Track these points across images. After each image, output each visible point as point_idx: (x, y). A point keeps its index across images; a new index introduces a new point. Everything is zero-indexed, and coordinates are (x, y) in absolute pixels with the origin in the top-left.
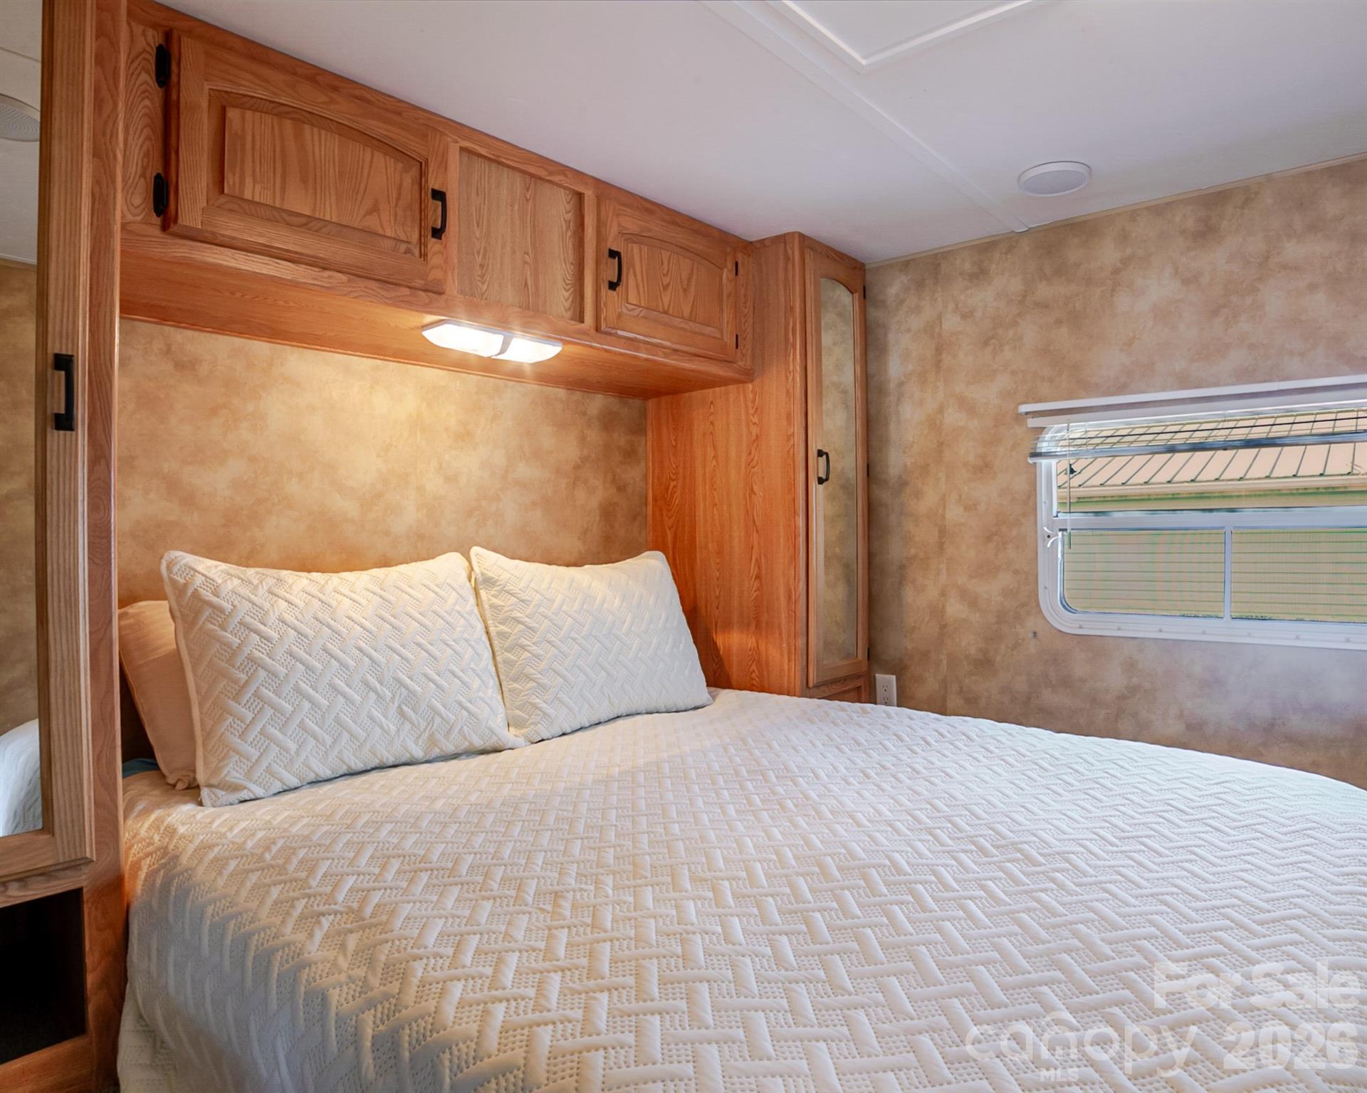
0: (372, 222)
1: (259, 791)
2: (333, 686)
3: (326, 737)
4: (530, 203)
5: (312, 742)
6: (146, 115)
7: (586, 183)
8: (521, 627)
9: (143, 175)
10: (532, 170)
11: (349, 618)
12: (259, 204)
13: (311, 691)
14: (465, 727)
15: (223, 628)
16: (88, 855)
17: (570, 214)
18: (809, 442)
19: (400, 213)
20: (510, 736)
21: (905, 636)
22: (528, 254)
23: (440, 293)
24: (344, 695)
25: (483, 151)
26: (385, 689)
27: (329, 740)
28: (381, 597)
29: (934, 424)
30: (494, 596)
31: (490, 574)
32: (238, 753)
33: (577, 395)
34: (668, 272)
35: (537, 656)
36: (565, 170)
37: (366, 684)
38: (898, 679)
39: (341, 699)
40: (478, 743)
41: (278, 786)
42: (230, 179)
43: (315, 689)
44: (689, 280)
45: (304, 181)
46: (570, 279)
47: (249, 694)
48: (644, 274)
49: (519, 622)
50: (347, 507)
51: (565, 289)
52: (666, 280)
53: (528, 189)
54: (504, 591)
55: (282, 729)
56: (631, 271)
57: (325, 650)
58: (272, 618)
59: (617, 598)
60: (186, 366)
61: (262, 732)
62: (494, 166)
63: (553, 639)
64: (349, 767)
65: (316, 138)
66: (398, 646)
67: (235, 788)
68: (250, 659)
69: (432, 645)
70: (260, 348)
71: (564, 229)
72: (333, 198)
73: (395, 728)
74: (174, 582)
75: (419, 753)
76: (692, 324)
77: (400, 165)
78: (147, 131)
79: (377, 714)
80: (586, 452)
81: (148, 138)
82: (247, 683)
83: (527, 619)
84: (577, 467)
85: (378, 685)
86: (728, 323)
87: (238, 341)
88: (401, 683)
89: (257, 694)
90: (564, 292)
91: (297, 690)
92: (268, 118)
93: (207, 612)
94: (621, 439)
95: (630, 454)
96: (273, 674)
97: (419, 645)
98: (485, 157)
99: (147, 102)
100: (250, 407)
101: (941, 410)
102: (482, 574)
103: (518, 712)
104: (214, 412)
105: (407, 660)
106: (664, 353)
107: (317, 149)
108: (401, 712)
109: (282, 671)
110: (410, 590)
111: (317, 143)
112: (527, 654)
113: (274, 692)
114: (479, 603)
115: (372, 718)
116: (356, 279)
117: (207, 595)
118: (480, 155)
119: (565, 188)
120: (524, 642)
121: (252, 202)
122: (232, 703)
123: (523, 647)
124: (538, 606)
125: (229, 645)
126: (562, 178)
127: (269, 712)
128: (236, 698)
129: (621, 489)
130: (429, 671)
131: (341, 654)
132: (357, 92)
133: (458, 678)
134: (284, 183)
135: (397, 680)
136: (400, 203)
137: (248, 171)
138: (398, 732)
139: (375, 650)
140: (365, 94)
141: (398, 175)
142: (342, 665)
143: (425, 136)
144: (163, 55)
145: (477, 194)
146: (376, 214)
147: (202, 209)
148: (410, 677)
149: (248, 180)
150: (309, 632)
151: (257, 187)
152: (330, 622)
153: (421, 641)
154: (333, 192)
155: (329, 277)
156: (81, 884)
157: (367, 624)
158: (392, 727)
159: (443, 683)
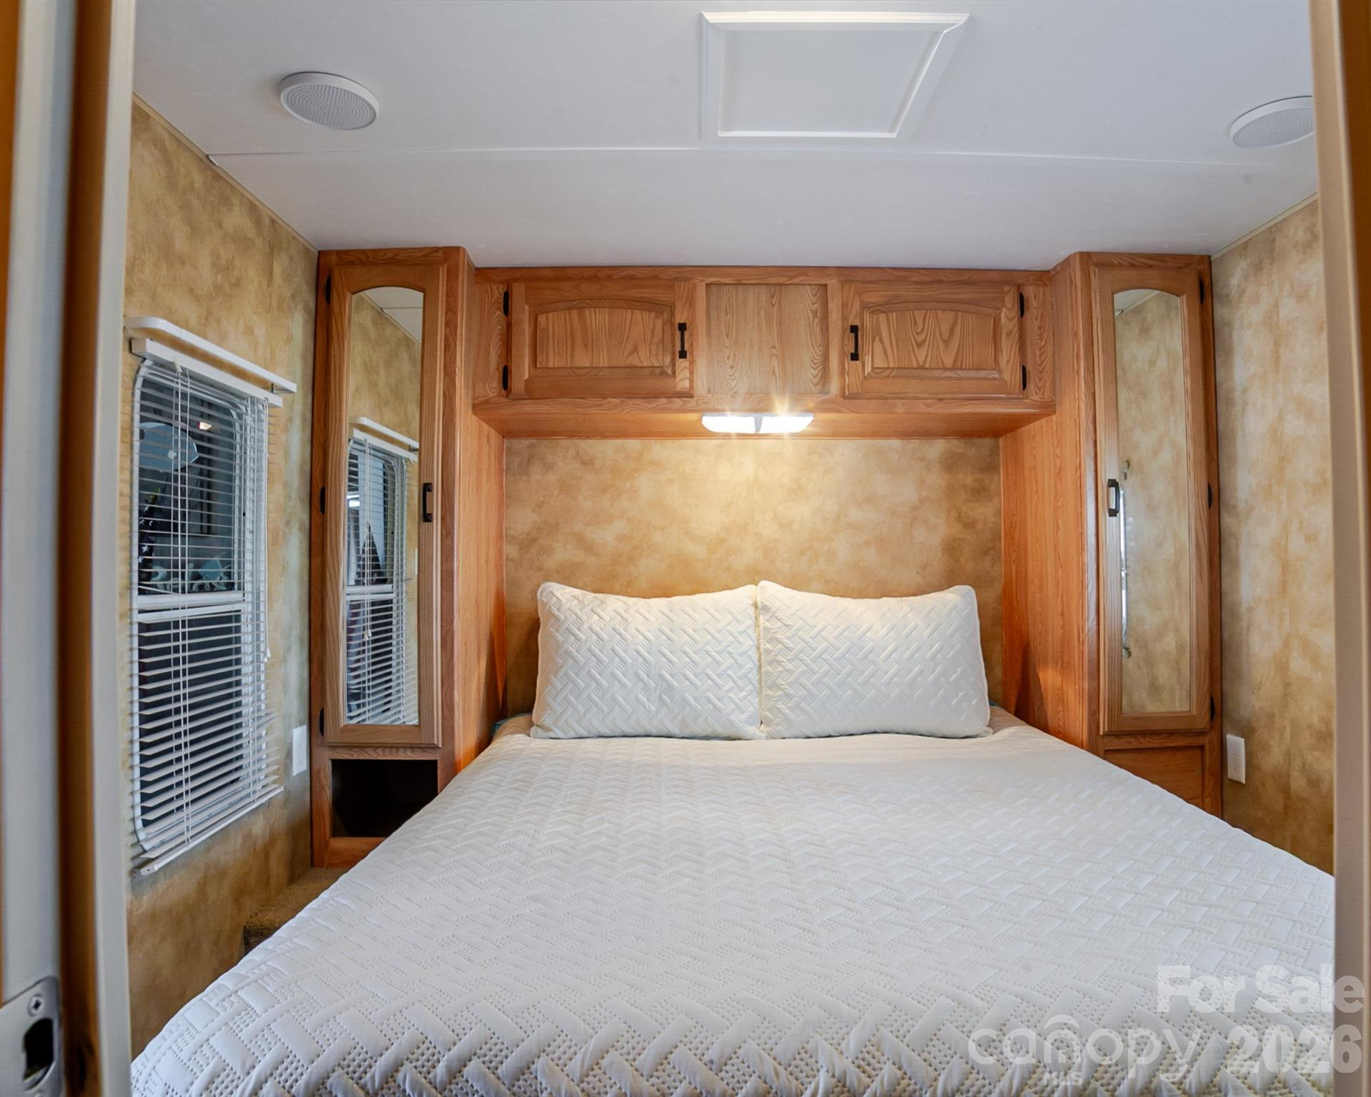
0: (634, 360)
1: (560, 734)
2: (613, 675)
3: (604, 708)
4: (776, 307)
5: (595, 709)
6: (499, 334)
7: (829, 275)
8: (780, 646)
9: (498, 369)
10: (772, 280)
11: (637, 630)
12: (558, 368)
13: (598, 676)
14: (709, 718)
15: (557, 631)
16: (436, 742)
17: (817, 305)
18: (1099, 471)
19: (654, 348)
20: (751, 730)
21: (1253, 693)
22: (775, 348)
23: (692, 397)
24: (620, 681)
25: (726, 281)
26: (651, 681)
27: (606, 710)
28: (667, 617)
29: (1275, 435)
30: (768, 621)
31: (766, 603)
32: (551, 709)
33: (915, 443)
34: (923, 329)
35: (788, 671)
36: (804, 270)
37: (637, 675)
38: (1246, 744)
39: (617, 684)
40: (720, 731)
41: (573, 734)
42: (540, 358)
43: (600, 675)
44: (952, 331)
45: (586, 346)
46: (818, 359)
47: (561, 674)
48: (893, 338)
49: (780, 642)
50: (698, 550)
51: (813, 368)
52: (920, 339)
53: (773, 297)
54: (774, 617)
55: (577, 698)
56: (877, 338)
57: (613, 650)
58: (586, 626)
59: (885, 628)
60: (587, 463)
61: (565, 698)
62: (740, 288)
63: (806, 658)
64: (623, 731)
65: (593, 316)
66: (667, 652)
67: (548, 730)
68: (567, 652)
69: (695, 653)
70: (634, 444)
71: (811, 318)
72: (605, 352)
73: (655, 709)
74: (542, 601)
75: (676, 731)
76: (959, 372)
77: (653, 314)
78: (500, 343)
79: (642, 697)
80: (924, 494)
81: (500, 347)
82: (562, 666)
83: (786, 640)
84: (915, 508)
85: (645, 677)
86: (1008, 362)
87: (619, 442)
88: (663, 679)
89: (566, 674)
90: (812, 371)
91: (589, 673)
92: (562, 313)
93: (552, 621)
94: (968, 478)
95: (979, 492)
96: (576, 661)
97: (685, 653)
98: (729, 284)
99: (499, 327)
100: (628, 485)
101: (1281, 419)
102: (762, 603)
103: (768, 714)
104: (605, 491)
105: (671, 662)
106: (926, 404)
107: (593, 323)
108: (660, 698)
109: (582, 660)
110: (691, 613)
111: (593, 320)
112: (780, 669)
113: (576, 674)
114: (757, 625)
115: (637, 699)
116: (626, 400)
117: (555, 611)
118: (726, 284)
119: (810, 285)
120: (780, 658)
121: (554, 368)
122: (552, 677)
123: (779, 662)
124: (798, 630)
125: (558, 642)
126: (802, 278)
127: (570, 686)
128: (556, 674)
129: (969, 525)
130: (687, 672)
131: (622, 654)
132: (625, 273)
133: (712, 680)
134: (573, 351)
135: (661, 676)
136: (654, 341)
137: (551, 350)
138: (657, 712)
139: (649, 654)
140: (631, 272)
141: (651, 322)
142: (623, 661)
143: (672, 287)
144: (507, 297)
145: (726, 314)
146: (635, 354)
147: (526, 381)
148: (671, 675)
149: (551, 355)
150: (606, 637)
151: (556, 358)
152: (623, 632)
153: (687, 649)
154: (605, 348)
155: (609, 403)
156: (438, 758)
157: (649, 635)
158: (653, 708)
159: (697, 682)
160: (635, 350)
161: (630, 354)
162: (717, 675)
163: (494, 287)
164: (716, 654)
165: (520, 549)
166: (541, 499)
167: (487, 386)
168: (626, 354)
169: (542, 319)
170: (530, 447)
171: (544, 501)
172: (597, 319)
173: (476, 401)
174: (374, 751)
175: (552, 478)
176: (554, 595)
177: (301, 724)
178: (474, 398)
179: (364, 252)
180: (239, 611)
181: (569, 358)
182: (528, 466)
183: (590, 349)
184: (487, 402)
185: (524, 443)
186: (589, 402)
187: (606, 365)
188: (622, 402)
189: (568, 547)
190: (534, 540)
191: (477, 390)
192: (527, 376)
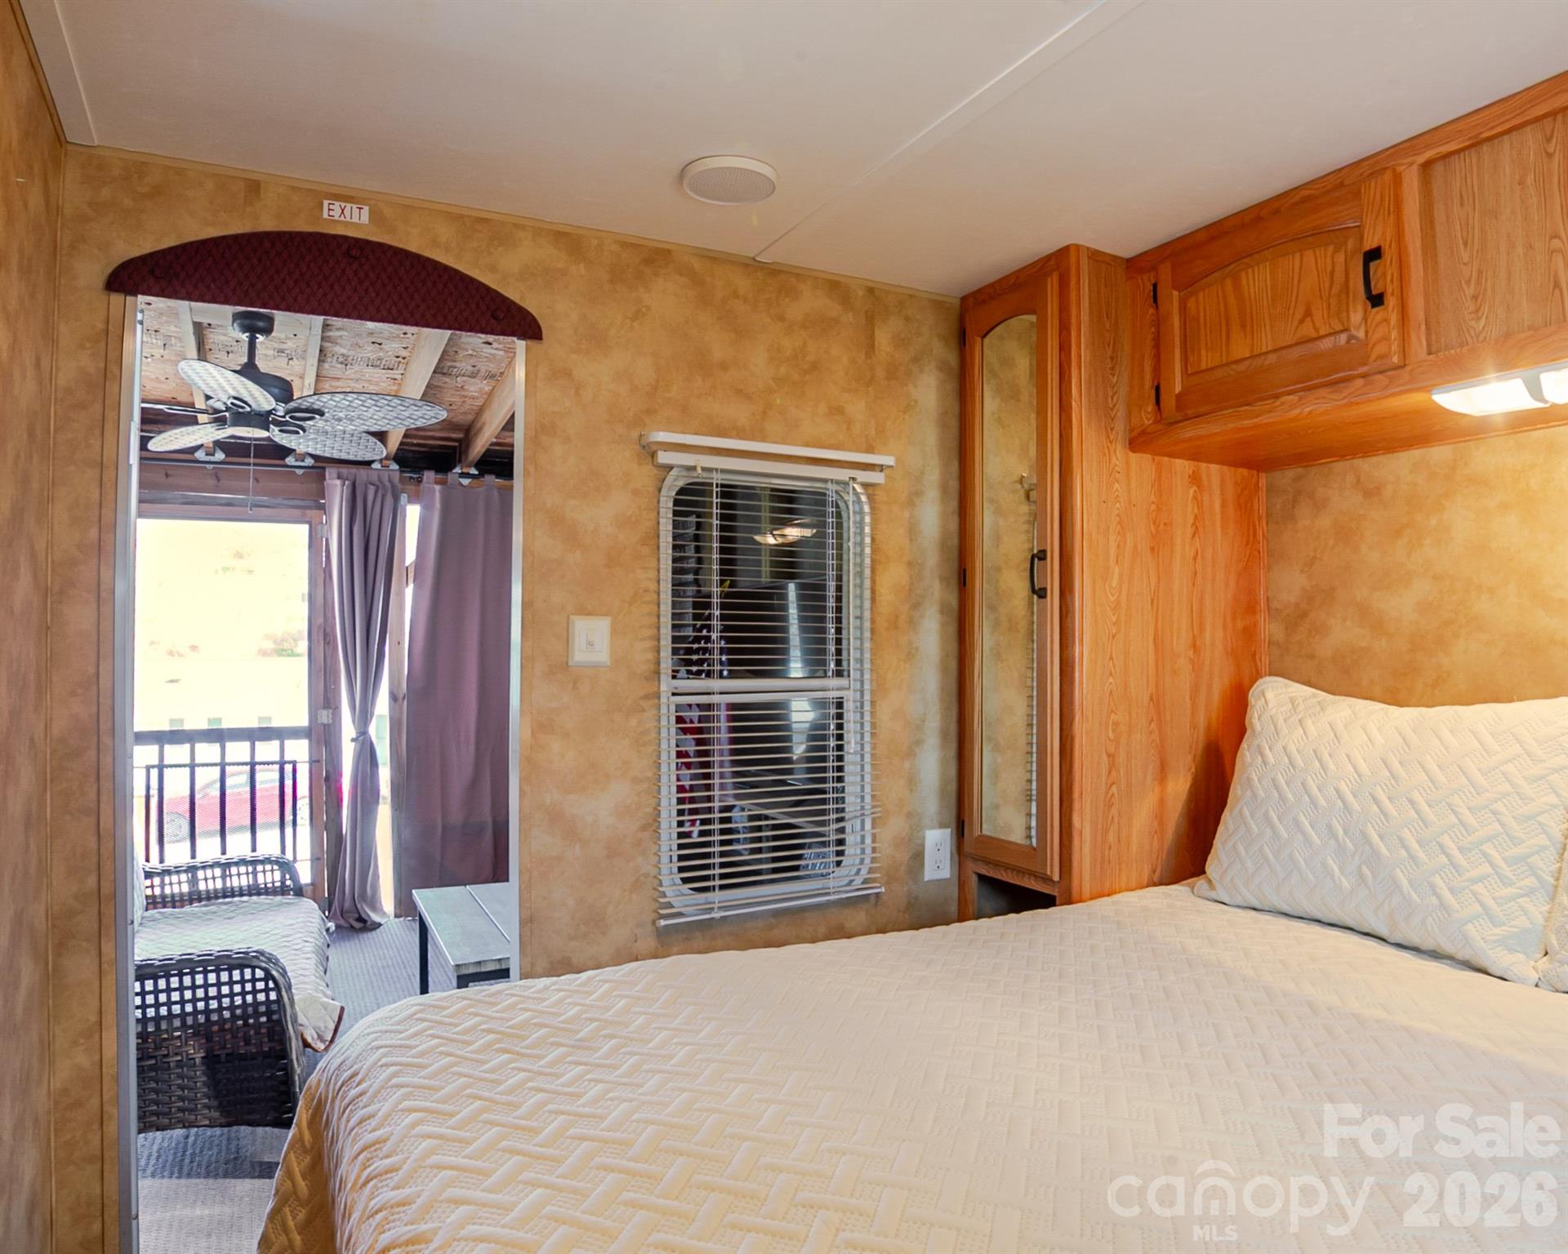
0: (1307, 330)
2: (1296, 822)
3: (1280, 870)
4: (1552, 156)
5: (1267, 869)
11: (1348, 756)
12: (1212, 368)
13: (1276, 822)
19: (1334, 302)
20: (1512, 962)
24: (1304, 833)
25: (1452, 147)
26: (1348, 841)
27: (1281, 874)
28: (1404, 738)
37: (1330, 828)
39: (1300, 837)
42: (1192, 361)
43: (1280, 820)
45: (1244, 328)
55: (1247, 849)
57: (1304, 784)
58: (1279, 747)
65: (1251, 279)
66: (1383, 797)
69: (1430, 806)
72: (1268, 328)
73: (1349, 886)
78: (1154, 351)
79: (1332, 864)
81: (1154, 355)
85: (1341, 832)
88: (1367, 840)
91: (1266, 816)
92: (1215, 289)
96: (1255, 796)
97: (1411, 802)
99: (1153, 329)
104: (1398, 534)
105: (1385, 815)
107: (1252, 290)
108: (1359, 871)
109: (1261, 793)
115: (1324, 865)
116: (1307, 393)
121: (1208, 369)
130: (1408, 836)
131: (1316, 792)
132: (1297, 198)
133: (1448, 856)
134: (1228, 337)
135: (1364, 835)
136: (1333, 291)
137: (1203, 344)
138: (1351, 892)
139: (1355, 796)
140: (1305, 193)
141: (1329, 261)
142: (1314, 802)
143: (1357, 194)
144: (1155, 286)
145: (1462, 204)
146: (1309, 319)
147: (1179, 397)
148: (1381, 837)
149: (1203, 352)
150: (1300, 763)
151: (1209, 354)
152: (1326, 757)
153: (1417, 796)
154: (1267, 322)
155: (1282, 404)
156: (1055, 893)
157: (1363, 767)
158: (1345, 883)
159: (1421, 854)
160: (1308, 313)
161: (1301, 322)
162: (1460, 849)
163: (1145, 277)
164: (1467, 812)
165: (1287, 628)
166: (1312, 554)
167: (1143, 413)
168: (1295, 323)
169: (1191, 304)
170: (1298, 479)
171: (1314, 557)
172: (1257, 281)
173: (1133, 434)
174: (1005, 871)
175: (1325, 522)
176: (1264, 696)
177: (942, 826)
178: (1132, 430)
179: (992, 285)
180: (842, 698)
181: (1224, 348)
182: (1293, 507)
183: (1248, 329)
184: (1143, 433)
185: (1286, 477)
186: (1257, 408)
187: (1270, 348)
188: (1300, 399)
189: (1348, 623)
190: (1304, 615)
191: (1133, 420)
192: (1178, 389)
